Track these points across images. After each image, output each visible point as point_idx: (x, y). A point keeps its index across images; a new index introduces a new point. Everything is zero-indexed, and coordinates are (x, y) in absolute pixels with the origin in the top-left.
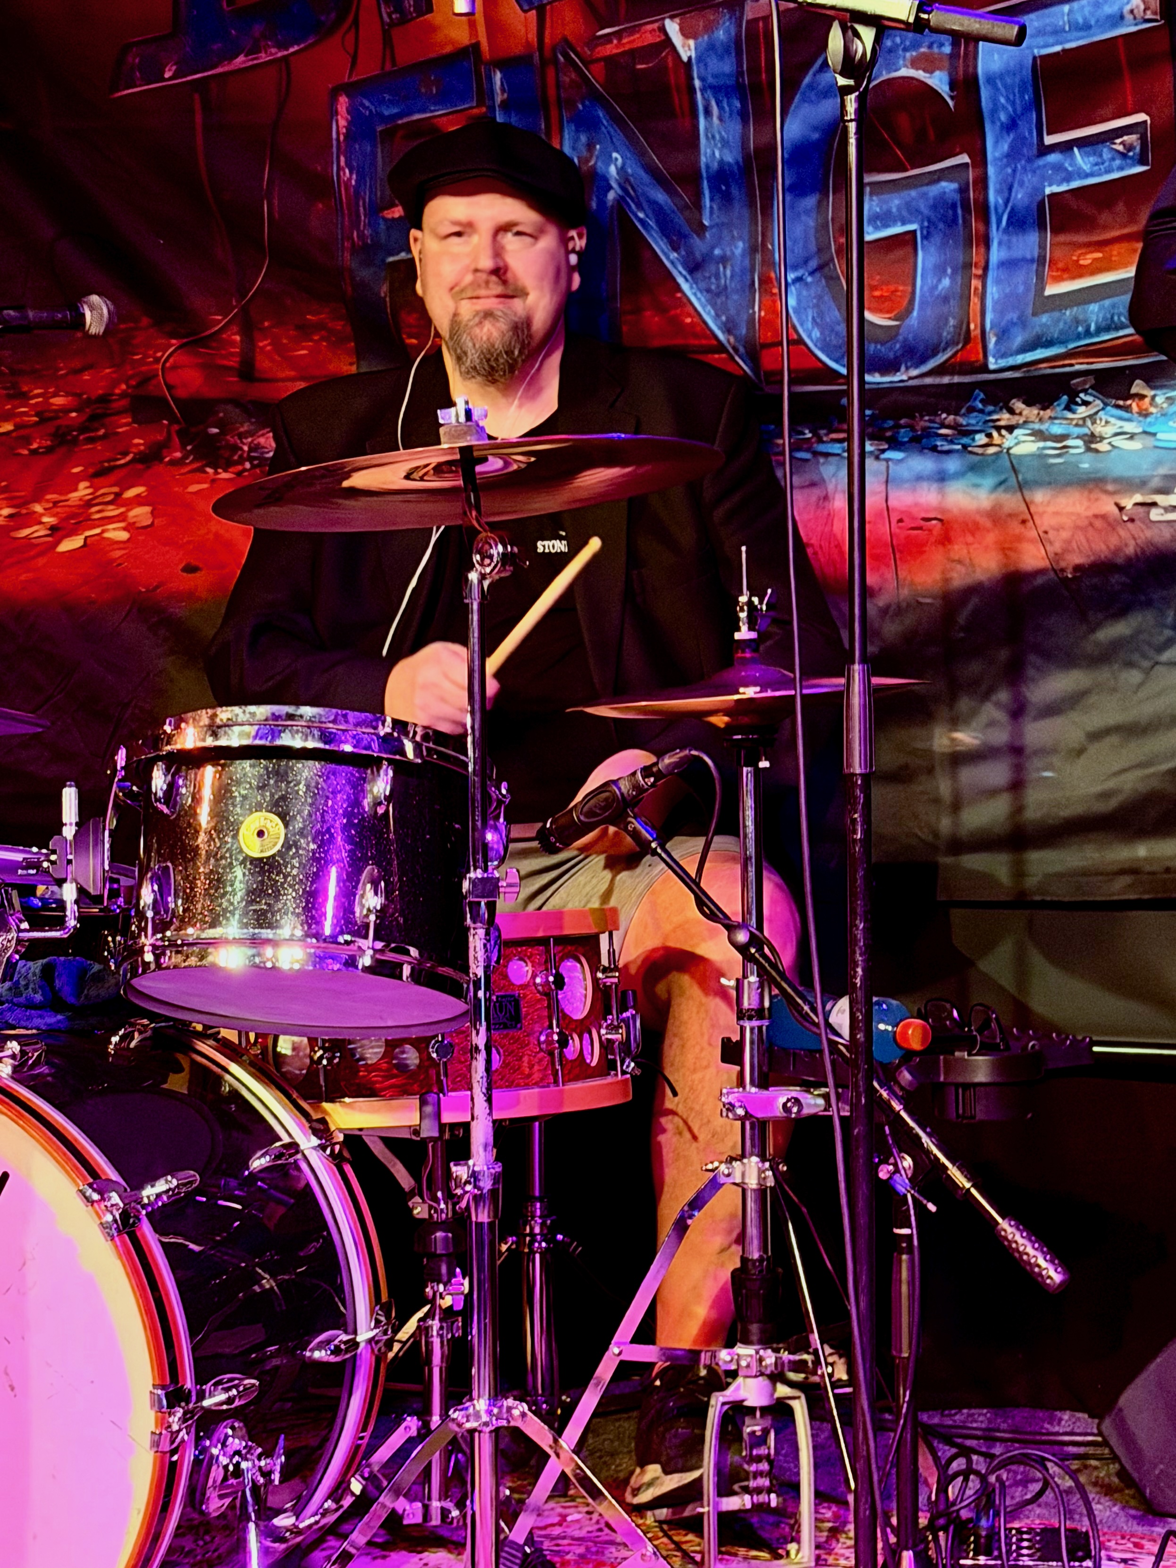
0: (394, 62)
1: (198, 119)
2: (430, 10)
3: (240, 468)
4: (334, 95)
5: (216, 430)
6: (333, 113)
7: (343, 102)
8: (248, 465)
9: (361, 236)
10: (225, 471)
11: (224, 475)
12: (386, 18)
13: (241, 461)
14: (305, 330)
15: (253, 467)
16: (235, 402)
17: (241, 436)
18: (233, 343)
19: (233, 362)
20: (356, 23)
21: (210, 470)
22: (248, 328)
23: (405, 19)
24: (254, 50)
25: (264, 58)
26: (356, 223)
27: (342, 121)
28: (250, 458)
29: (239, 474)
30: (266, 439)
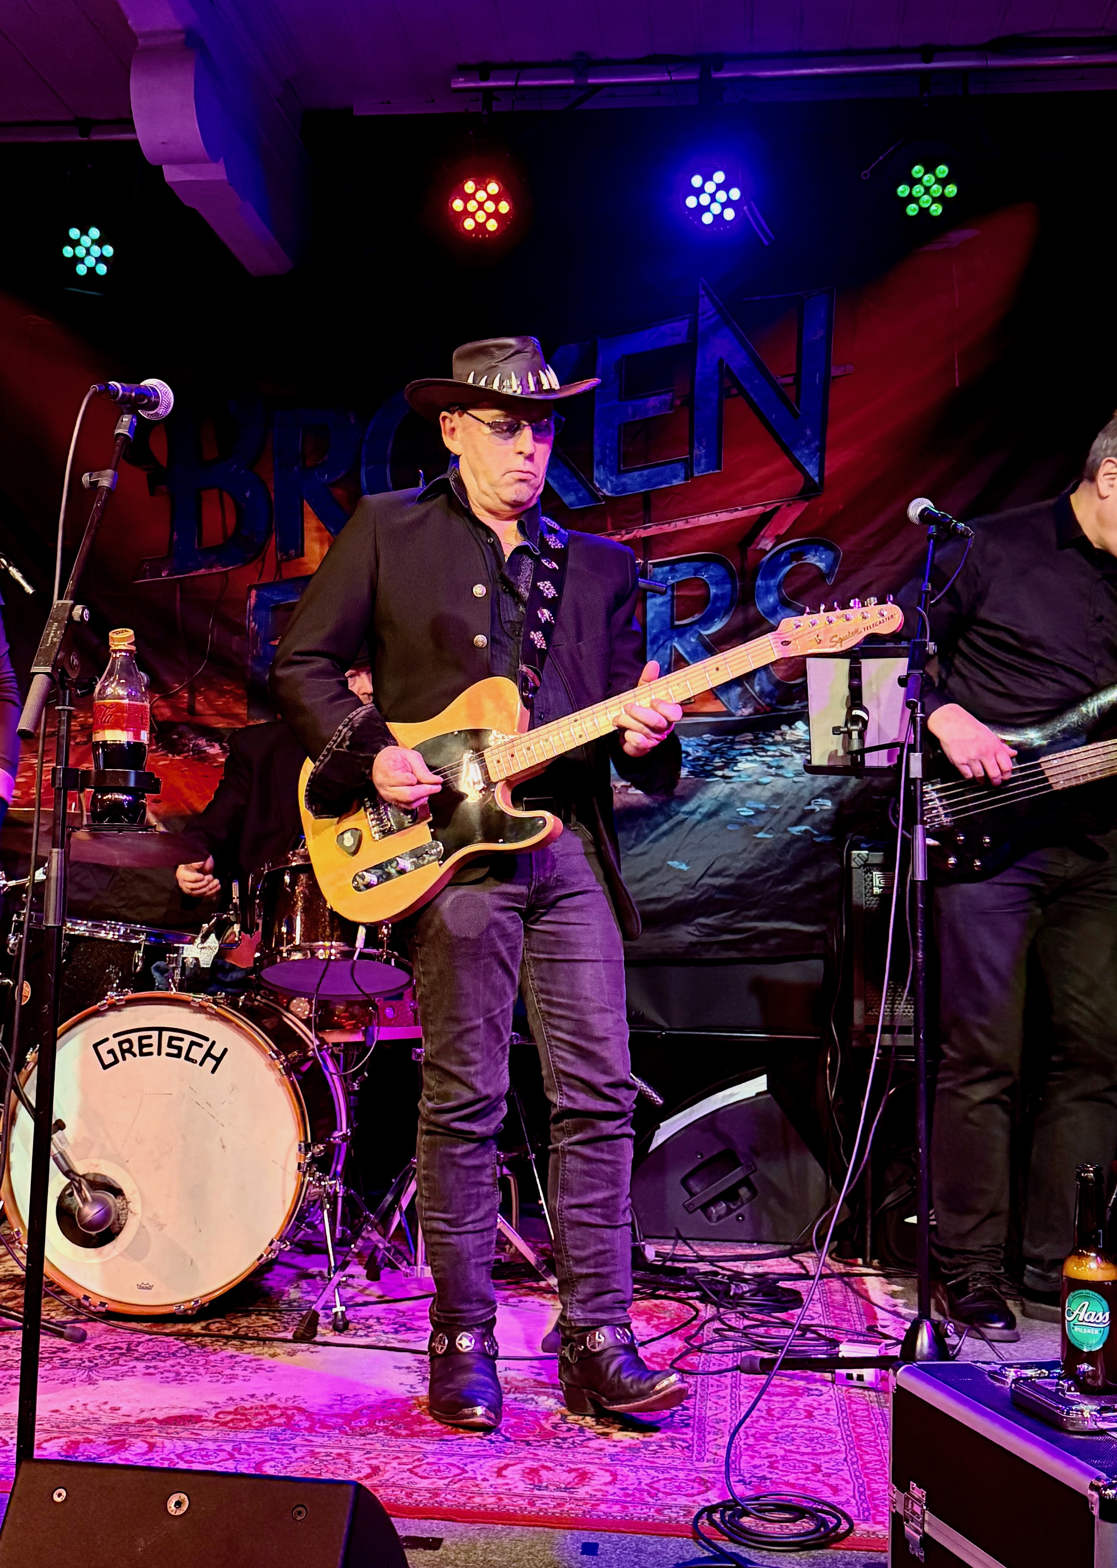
0: (281, 576)
1: (178, 596)
2: (302, 555)
3: (186, 754)
4: (250, 589)
5: (175, 737)
6: (249, 597)
7: (254, 593)
8: (191, 753)
9: (257, 652)
10: (178, 755)
11: (177, 758)
12: (279, 558)
13: (188, 751)
14: (222, 693)
15: (194, 754)
16: (187, 724)
17: (190, 740)
18: (184, 697)
19: (185, 706)
20: (263, 559)
21: (170, 755)
22: (193, 692)
23: (289, 559)
24: (210, 567)
25: (214, 570)
26: (255, 647)
27: (253, 601)
28: (193, 750)
29: (185, 757)
30: (202, 742)
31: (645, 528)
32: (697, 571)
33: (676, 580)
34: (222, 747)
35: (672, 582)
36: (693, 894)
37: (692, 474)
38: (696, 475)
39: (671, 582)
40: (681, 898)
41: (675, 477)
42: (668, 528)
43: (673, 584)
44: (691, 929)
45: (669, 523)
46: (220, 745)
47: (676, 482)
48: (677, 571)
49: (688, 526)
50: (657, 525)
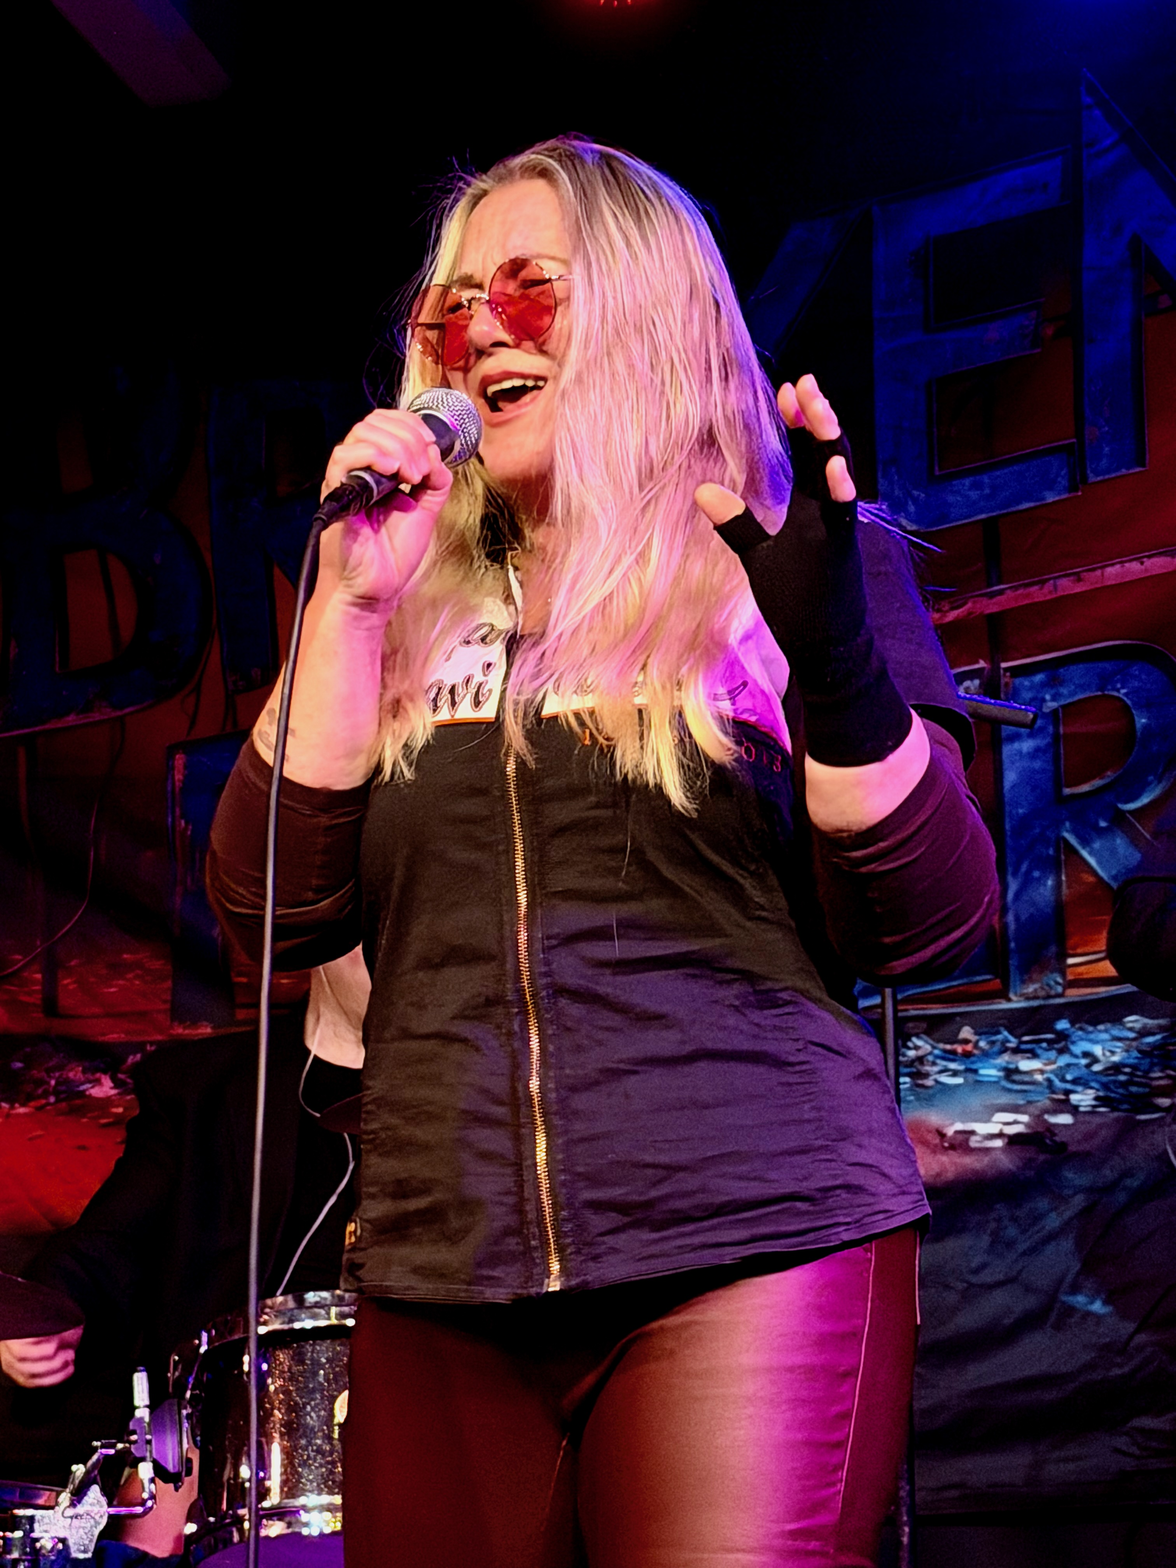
0: (235, 723)
1: (23, 771)
3: (43, 1102)
4: (171, 751)
5: (19, 1065)
6: (171, 769)
7: (180, 760)
8: (52, 1099)
10: (23, 1105)
11: (22, 1110)
12: (228, 686)
13: (46, 1094)
14: (117, 970)
15: (60, 1100)
16: (42, 1037)
17: (50, 1070)
18: (34, 981)
19: (35, 999)
20: (198, 689)
22: (51, 967)
23: (251, 686)
24: (87, 709)
27: (179, 776)
28: (56, 1092)
29: (40, 1109)
30: (75, 1073)
31: (992, 595)
32: (1104, 681)
33: (1063, 702)
34: (117, 1084)
35: (1053, 705)
36: (1120, 1366)
37: (1084, 479)
38: (1092, 478)
39: (1051, 705)
40: (1097, 1376)
41: (1051, 486)
42: (1039, 594)
43: (1055, 711)
44: (1121, 1442)
45: (1043, 582)
46: (114, 1079)
47: (1051, 498)
48: (1062, 683)
49: (1078, 589)
50: (1016, 588)
